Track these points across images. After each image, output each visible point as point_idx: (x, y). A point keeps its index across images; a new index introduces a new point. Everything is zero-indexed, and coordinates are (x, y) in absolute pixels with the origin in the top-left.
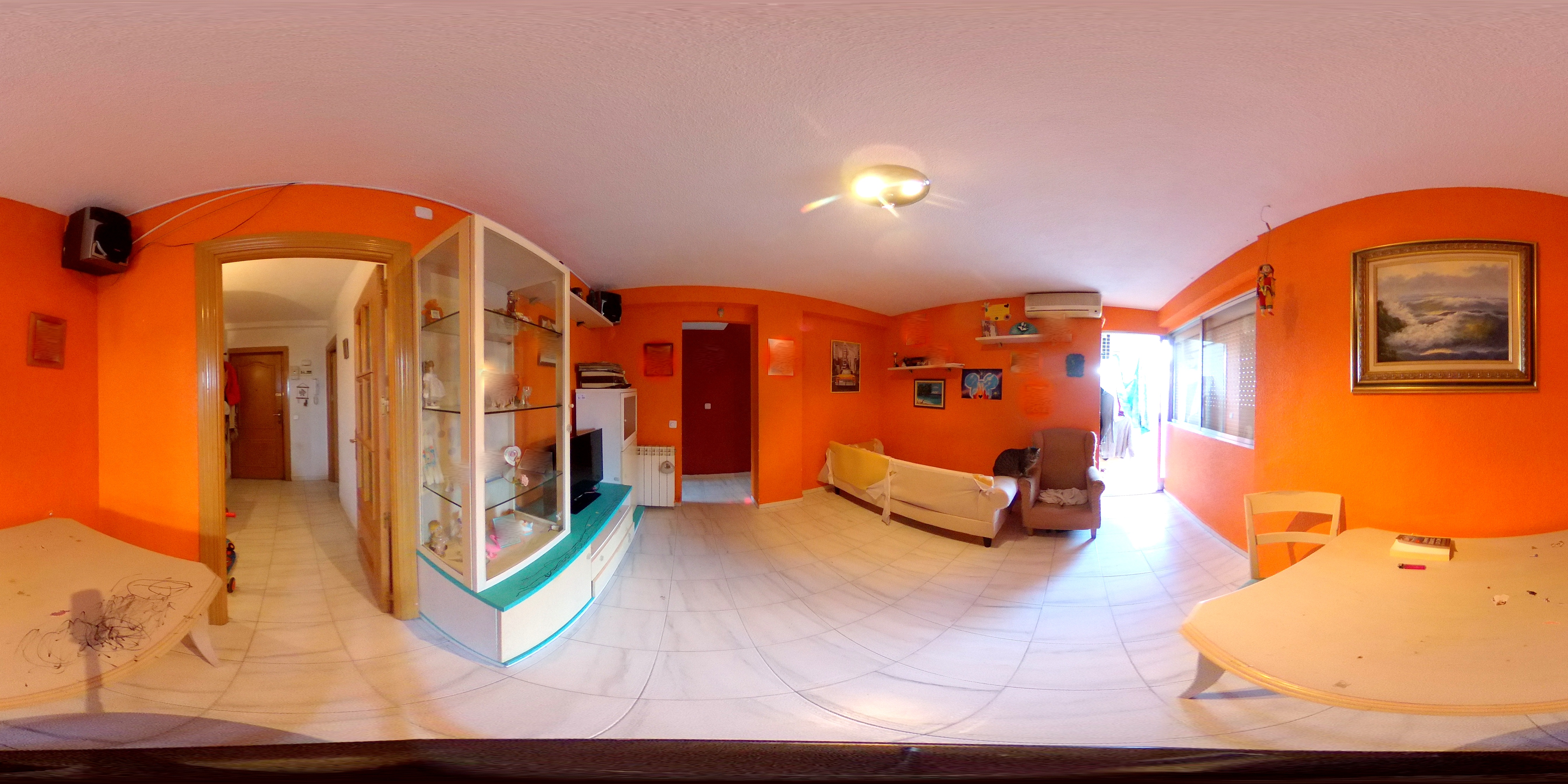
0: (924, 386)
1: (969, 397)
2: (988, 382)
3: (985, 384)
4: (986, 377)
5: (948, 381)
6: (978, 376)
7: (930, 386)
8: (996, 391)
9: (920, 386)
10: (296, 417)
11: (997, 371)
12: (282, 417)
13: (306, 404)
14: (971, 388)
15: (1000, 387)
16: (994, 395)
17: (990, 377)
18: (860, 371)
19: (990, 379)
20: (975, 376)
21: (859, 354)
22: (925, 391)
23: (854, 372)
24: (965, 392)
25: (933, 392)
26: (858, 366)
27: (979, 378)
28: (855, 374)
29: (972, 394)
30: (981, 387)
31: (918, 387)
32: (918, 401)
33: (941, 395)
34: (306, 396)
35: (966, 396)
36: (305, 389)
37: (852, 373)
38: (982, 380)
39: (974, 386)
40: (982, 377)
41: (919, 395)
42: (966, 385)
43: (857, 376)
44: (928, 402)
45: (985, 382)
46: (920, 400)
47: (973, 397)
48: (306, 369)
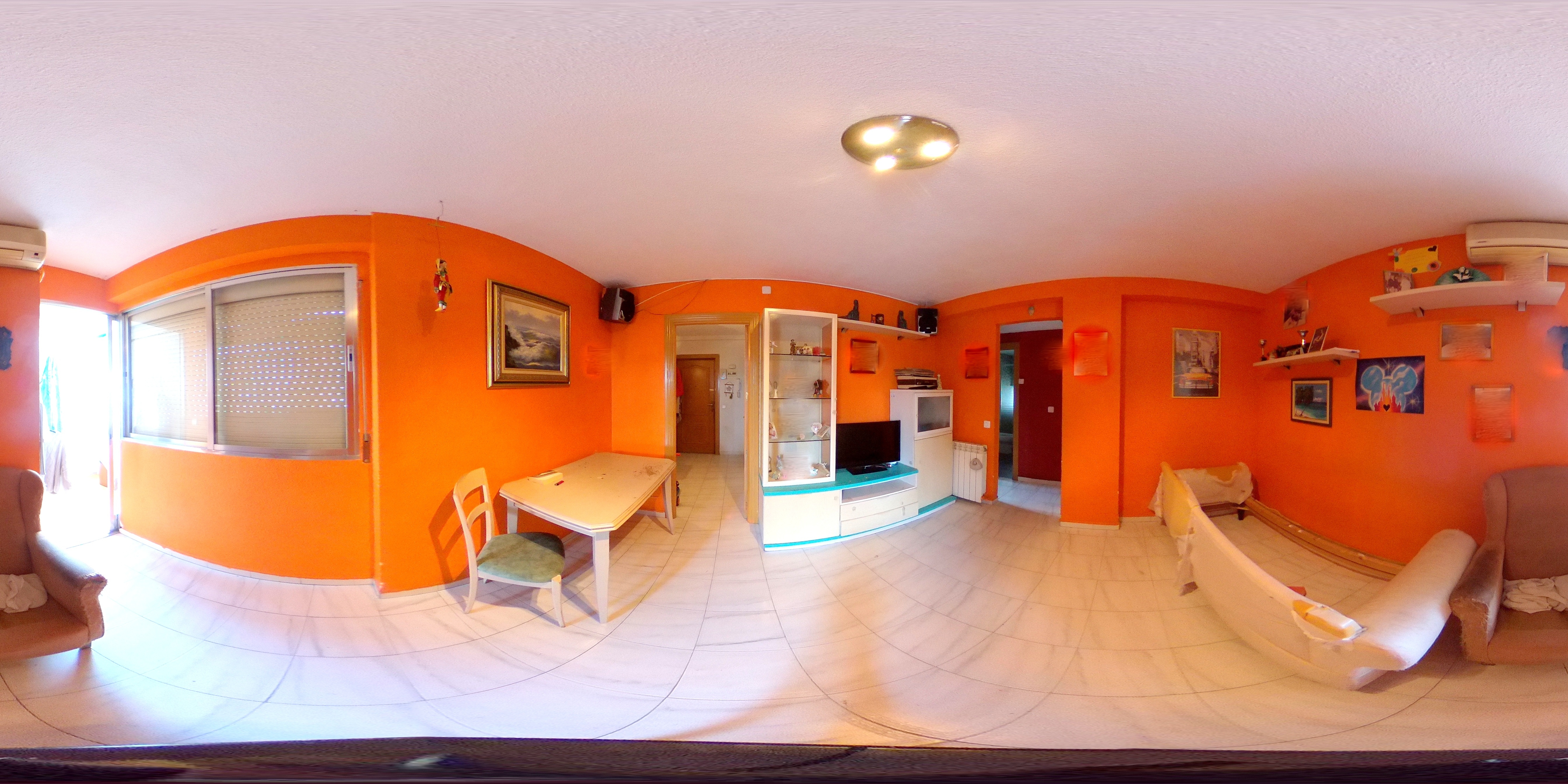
0: (1304, 389)
1: (1369, 409)
2: (1400, 380)
3: (1395, 385)
4: (1398, 371)
5: (1335, 380)
6: (1383, 371)
7: (1310, 389)
8: (1415, 397)
9: (1299, 390)
10: (724, 407)
11: (1415, 360)
12: (714, 406)
13: (731, 397)
14: (1370, 392)
15: (1420, 389)
16: (1411, 405)
17: (1403, 371)
18: (1220, 369)
19: (1402, 375)
20: (1378, 371)
21: (1218, 346)
22: (1305, 398)
23: (1209, 371)
24: (1361, 399)
25: (1315, 399)
26: (1216, 363)
27: (1384, 374)
28: (1212, 374)
29: (1372, 403)
30: (1386, 391)
31: (1297, 391)
32: (1297, 411)
33: (1326, 404)
34: (731, 392)
35: (1363, 406)
36: (731, 386)
37: (1206, 372)
38: (1388, 377)
39: (1376, 388)
40: (1388, 373)
41: (1298, 403)
42: (1362, 386)
43: (1215, 375)
44: (1308, 415)
45: (1394, 381)
46: (1299, 412)
47: (1373, 408)
48: (731, 371)
